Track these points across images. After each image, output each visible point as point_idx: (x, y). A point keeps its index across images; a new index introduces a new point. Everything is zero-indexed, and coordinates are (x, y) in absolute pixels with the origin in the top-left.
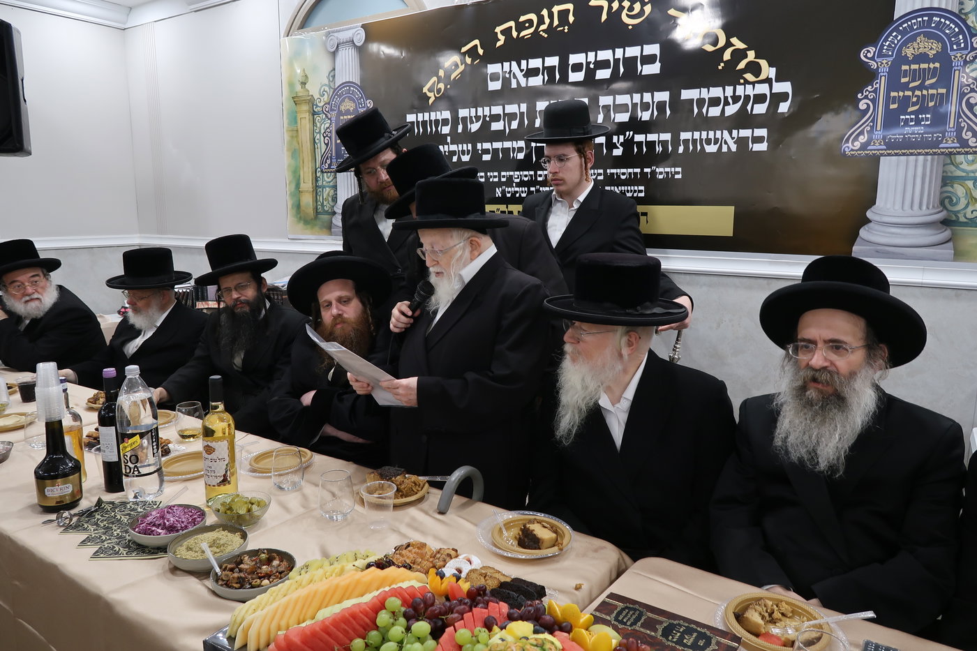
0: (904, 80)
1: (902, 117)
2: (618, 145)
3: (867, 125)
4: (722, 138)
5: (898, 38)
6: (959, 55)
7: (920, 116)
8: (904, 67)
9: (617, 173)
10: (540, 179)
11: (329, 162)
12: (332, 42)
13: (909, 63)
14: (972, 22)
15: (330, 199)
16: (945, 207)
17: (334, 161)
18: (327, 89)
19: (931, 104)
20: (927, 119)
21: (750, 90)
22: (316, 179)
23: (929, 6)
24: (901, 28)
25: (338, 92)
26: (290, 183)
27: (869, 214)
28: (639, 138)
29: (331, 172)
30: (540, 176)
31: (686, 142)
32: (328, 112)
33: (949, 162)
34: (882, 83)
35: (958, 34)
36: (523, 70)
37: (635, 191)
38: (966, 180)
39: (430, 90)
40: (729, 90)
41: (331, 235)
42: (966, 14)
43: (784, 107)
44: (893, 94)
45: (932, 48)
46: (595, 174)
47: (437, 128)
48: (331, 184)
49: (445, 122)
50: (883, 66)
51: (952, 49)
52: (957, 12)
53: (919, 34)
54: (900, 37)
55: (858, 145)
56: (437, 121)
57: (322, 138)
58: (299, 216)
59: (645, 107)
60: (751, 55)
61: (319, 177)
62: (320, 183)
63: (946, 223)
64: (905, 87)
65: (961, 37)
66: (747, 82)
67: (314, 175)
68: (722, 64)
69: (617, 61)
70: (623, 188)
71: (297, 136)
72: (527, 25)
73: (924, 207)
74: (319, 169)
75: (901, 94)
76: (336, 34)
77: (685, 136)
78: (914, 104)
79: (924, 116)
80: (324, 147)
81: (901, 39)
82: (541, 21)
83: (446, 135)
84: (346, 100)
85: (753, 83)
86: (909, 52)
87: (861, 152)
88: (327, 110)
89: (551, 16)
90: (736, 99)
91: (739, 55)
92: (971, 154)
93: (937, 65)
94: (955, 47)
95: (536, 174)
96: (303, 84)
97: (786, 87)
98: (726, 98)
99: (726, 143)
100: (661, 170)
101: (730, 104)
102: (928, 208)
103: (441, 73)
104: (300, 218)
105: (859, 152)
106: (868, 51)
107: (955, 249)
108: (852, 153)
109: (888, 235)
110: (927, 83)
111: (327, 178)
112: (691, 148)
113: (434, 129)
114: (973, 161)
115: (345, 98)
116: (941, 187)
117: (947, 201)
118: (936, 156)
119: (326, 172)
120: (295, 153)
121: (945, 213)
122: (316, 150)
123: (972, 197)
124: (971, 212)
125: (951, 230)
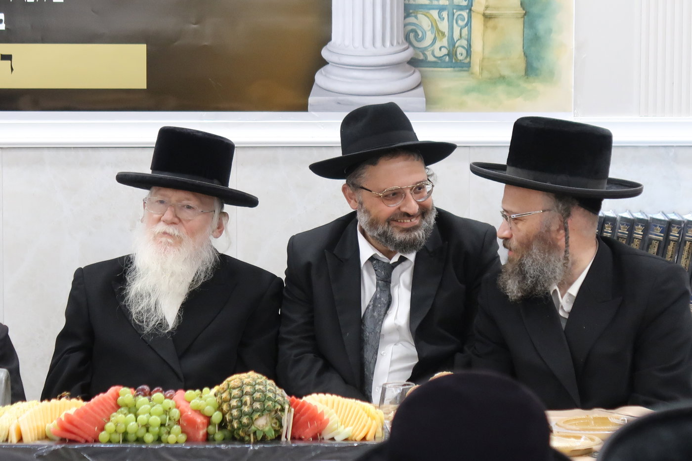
16: (410, 43)
27: (325, 53)
38: (430, 9)
63: (413, 62)
73: (388, 44)
102: (392, 44)
107: (426, 95)
109: (349, 80)
116: (405, 18)
117: (412, 35)
121: (411, 50)
123: (439, 31)
124: (439, 49)
125: (420, 71)
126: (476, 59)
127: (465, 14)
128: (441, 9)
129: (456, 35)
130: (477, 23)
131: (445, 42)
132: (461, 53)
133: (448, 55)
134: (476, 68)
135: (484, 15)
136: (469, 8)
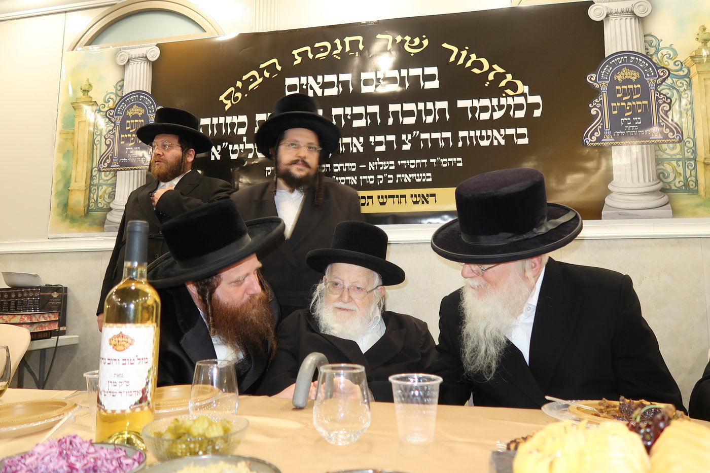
0: (619, 95)
1: (622, 119)
2: (407, 142)
3: (599, 125)
4: (493, 135)
5: (610, 69)
6: (651, 80)
7: (634, 119)
8: (617, 87)
9: (407, 164)
10: (335, 170)
11: (108, 161)
12: (122, 57)
13: (620, 85)
14: (656, 60)
15: (106, 196)
17: (115, 160)
18: (113, 96)
19: (640, 111)
20: (639, 121)
21: (510, 101)
22: (92, 177)
23: (626, 50)
24: (611, 63)
25: (126, 99)
26: (57, 184)
27: (610, 187)
28: (425, 136)
29: (111, 171)
30: (336, 168)
31: (464, 139)
32: (112, 116)
33: (658, 149)
34: (604, 97)
35: (648, 68)
36: (320, 83)
37: (424, 177)
38: (671, 161)
39: (227, 98)
40: (495, 101)
41: (104, 232)
42: (651, 55)
43: (537, 113)
44: (613, 104)
45: (634, 75)
46: (386, 165)
47: (232, 129)
48: (109, 182)
49: (241, 125)
50: (603, 86)
51: (646, 76)
52: (645, 54)
53: (623, 67)
54: (611, 68)
55: (594, 138)
56: (233, 125)
57: (103, 140)
58: (64, 215)
59: (428, 112)
60: (509, 77)
61: (95, 176)
62: (96, 181)
63: (663, 191)
64: (620, 99)
65: (651, 69)
66: (507, 95)
67: (89, 174)
68: (488, 83)
69: (402, 79)
70: (413, 175)
71: (73, 139)
72: (322, 50)
74: (97, 169)
75: (618, 104)
76: (127, 51)
77: (462, 134)
78: (628, 111)
79: (636, 119)
80: (104, 148)
81: (612, 70)
82: (334, 47)
83: (242, 136)
84: (135, 106)
85: (513, 96)
86: (619, 78)
87: (598, 144)
88: (111, 114)
89: (343, 44)
90: (501, 107)
91: (500, 77)
92: (671, 143)
93: (639, 86)
94: (648, 75)
95: (332, 166)
96: (86, 92)
97: (537, 99)
98: (493, 107)
99: (496, 138)
100: (445, 160)
101: (496, 111)
102: (649, 181)
103: (239, 84)
104: (66, 217)
105: (596, 144)
106: (592, 77)
107: (673, 209)
108: (591, 144)
109: (625, 201)
110: (634, 97)
111: (106, 177)
112: (468, 143)
113: (229, 131)
114: (673, 148)
115: (134, 104)
116: (656, 166)
117: (661, 175)
118: (649, 145)
119: (104, 171)
120: (68, 154)
121: (661, 184)
122: (95, 151)
123: (677, 172)
124: (678, 183)
125: (668, 195)
126: (701, 188)
127: (692, 163)
128: (678, 160)
129: (688, 174)
130: (700, 168)
131: (682, 178)
132: (692, 184)
133: (684, 185)
134: (702, 193)
135: (704, 163)
136: (695, 159)
